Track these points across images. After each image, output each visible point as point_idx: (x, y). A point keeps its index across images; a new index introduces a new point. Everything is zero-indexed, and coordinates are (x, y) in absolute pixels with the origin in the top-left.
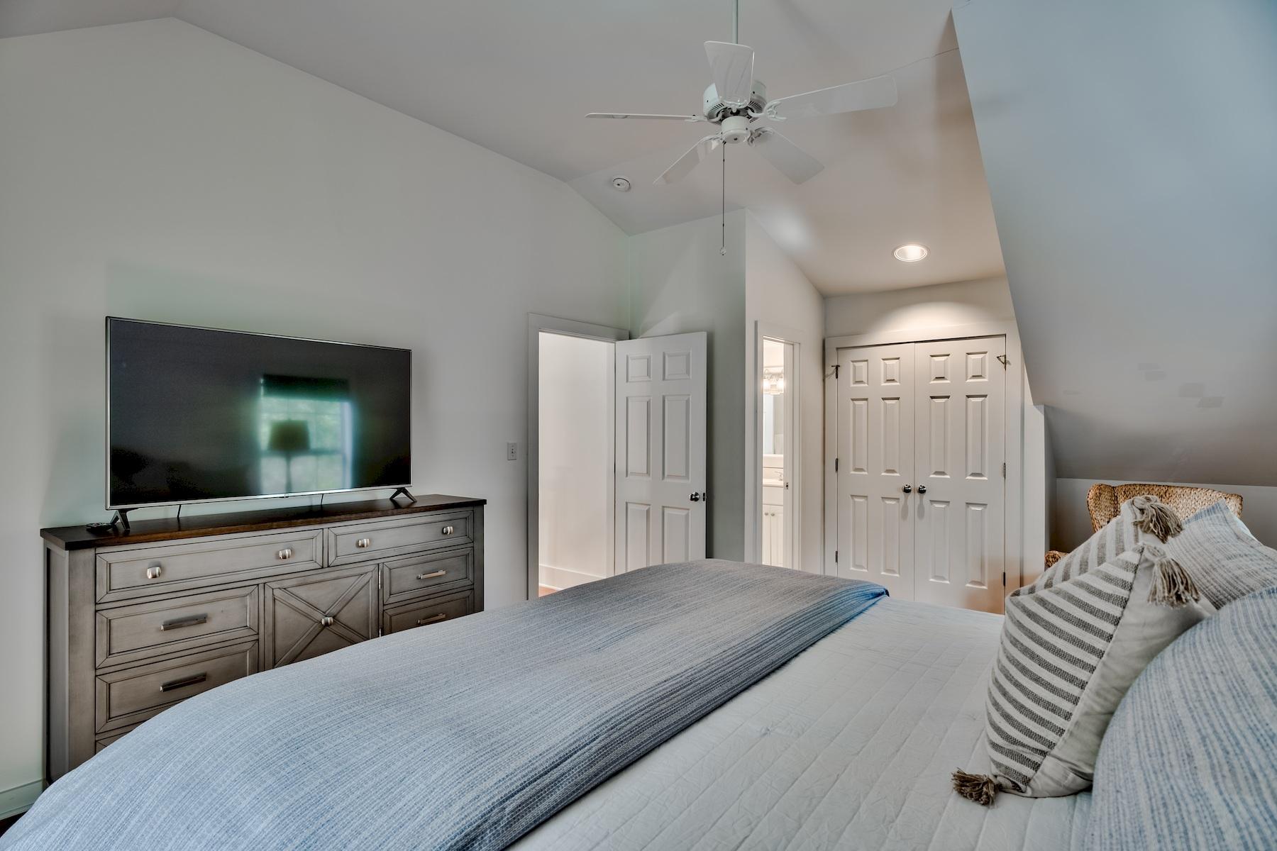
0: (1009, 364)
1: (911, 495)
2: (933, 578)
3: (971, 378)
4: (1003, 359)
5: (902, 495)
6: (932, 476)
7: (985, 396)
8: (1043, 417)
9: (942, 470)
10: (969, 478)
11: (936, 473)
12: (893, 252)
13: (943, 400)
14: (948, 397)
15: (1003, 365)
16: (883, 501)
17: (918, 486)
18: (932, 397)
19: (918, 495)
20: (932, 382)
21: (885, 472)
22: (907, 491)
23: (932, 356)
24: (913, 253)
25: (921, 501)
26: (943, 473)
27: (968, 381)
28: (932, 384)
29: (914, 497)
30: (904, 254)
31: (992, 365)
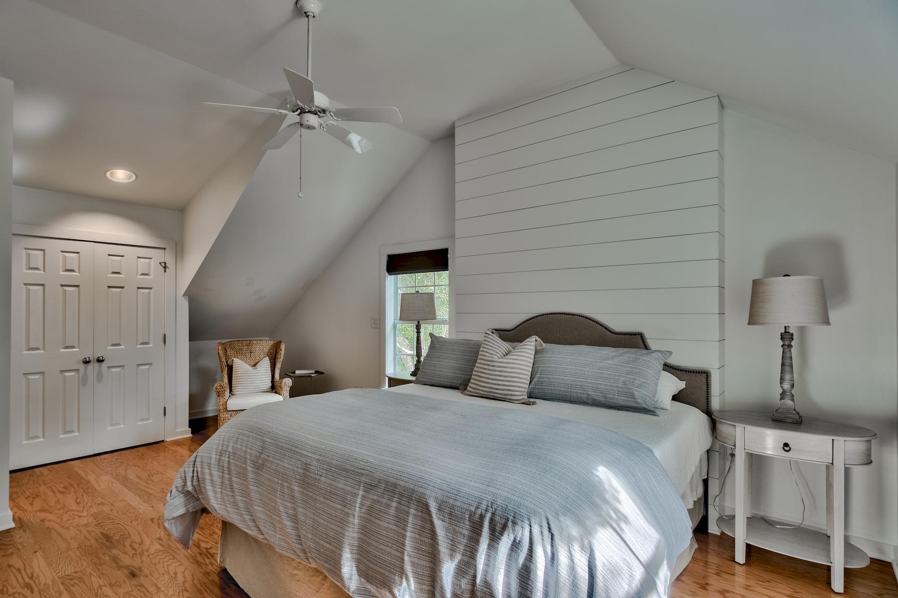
0: (168, 268)
1: (90, 366)
2: (110, 426)
3: (140, 275)
4: (163, 265)
5: (82, 367)
6: (109, 348)
7: (151, 288)
8: (188, 304)
9: (118, 343)
10: (138, 346)
11: (113, 345)
12: (107, 172)
13: (119, 290)
14: (122, 287)
15: (164, 269)
16: (62, 374)
17: (96, 357)
18: (109, 287)
19: (97, 364)
20: (109, 275)
21: (63, 349)
22: (86, 362)
23: (109, 255)
24: (121, 175)
25: (100, 368)
26: (119, 345)
27: (138, 277)
28: (109, 277)
29: (93, 367)
30: (112, 175)
31: (154, 267)
